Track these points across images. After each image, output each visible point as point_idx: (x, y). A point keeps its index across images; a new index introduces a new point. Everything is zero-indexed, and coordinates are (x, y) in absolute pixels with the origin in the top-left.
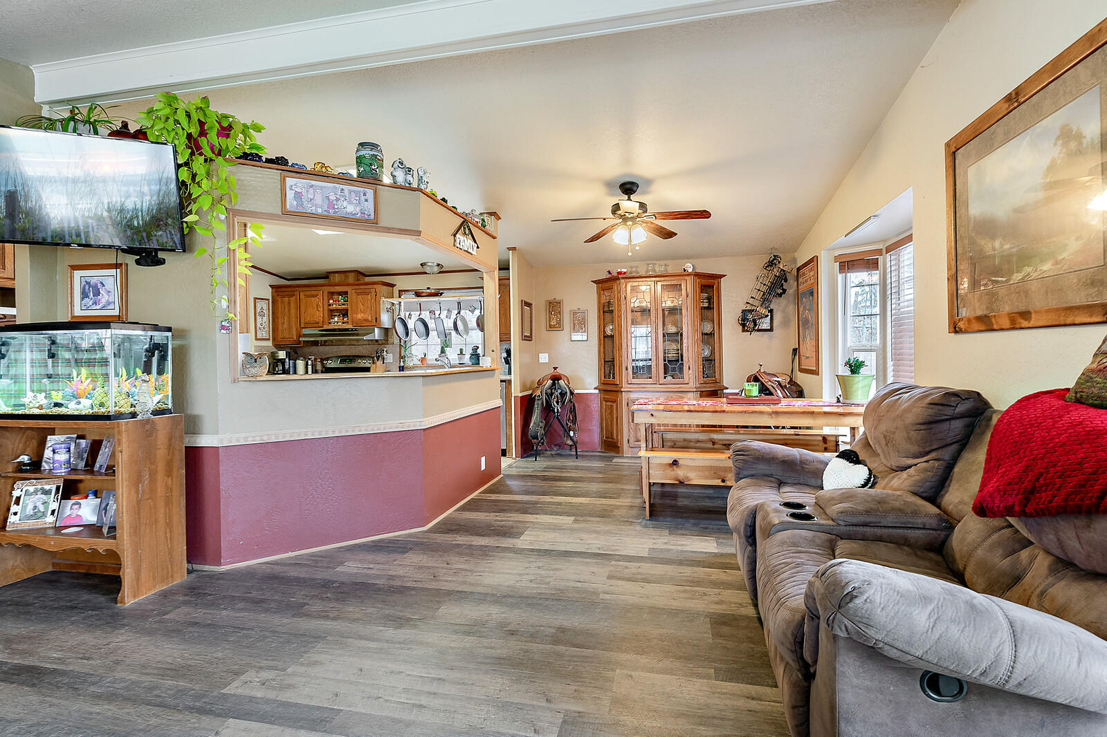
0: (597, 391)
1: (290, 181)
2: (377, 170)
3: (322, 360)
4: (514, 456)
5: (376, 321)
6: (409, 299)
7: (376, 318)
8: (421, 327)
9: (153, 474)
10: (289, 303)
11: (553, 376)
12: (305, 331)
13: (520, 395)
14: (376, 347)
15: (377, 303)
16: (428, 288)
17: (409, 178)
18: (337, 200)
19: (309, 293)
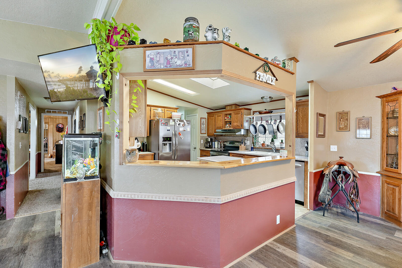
0: (379, 175)
1: (148, 52)
2: (193, 34)
3: (223, 142)
4: (309, 208)
5: (242, 126)
6: (257, 115)
7: (242, 125)
8: (262, 128)
9: (80, 210)
10: (212, 119)
11: (339, 162)
12: (217, 131)
13: (314, 171)
14: (243, 138)
15: (242, 117)
16: (265, 110)
17: (215, 35)
18: (172, 58)
19: (218, 115)
